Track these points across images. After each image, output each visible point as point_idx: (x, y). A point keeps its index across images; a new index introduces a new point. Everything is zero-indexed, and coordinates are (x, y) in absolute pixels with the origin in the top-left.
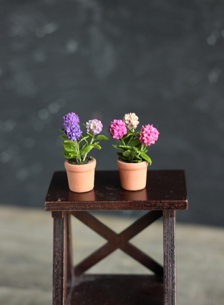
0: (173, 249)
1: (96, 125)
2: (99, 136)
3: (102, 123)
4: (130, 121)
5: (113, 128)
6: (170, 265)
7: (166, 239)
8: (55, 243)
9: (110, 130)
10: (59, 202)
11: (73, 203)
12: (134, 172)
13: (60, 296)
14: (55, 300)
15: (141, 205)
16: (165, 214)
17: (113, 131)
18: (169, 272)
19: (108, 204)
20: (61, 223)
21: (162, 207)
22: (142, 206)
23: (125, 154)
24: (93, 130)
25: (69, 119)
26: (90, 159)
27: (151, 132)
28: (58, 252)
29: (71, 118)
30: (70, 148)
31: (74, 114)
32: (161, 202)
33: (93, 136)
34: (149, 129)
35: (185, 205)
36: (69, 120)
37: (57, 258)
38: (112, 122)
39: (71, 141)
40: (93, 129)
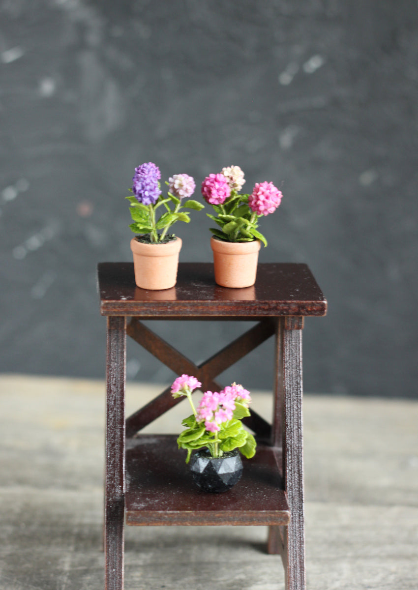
0: (298, 382)
1: (184, 183)
2: (189, 201)
4: (231, 179)
5: (211, 186)
6: (295, 407)
7: (288, 364)
8: (111, 371)
9: (205, 189)
10: (124, 302)
11: (146, 303)
12: (241, 256)
13: (118, 456)
14: (110, 463)
15: (254, 306)
16: (288, 324)
17: (210, 192)
18: (292, 418)
19: (202, 304)
20: (120, 340)
21: (286, 310)
22: (256, 309)
23: (226, 228)
24: (177, 191)
25: (143, 171)
26: (172, 238)
27: (270, 193)
28: (115, 385)
29: (147, 170)
30: (141, 217)
31: (153, 165)
32: (285, 303)
33: (180, 201)
34: (267, 189)
35: (322, 309)
36: (143, 174)
37: (113, 396)
38: (207, 178)
39: (142, 205)
40: (178, 189)
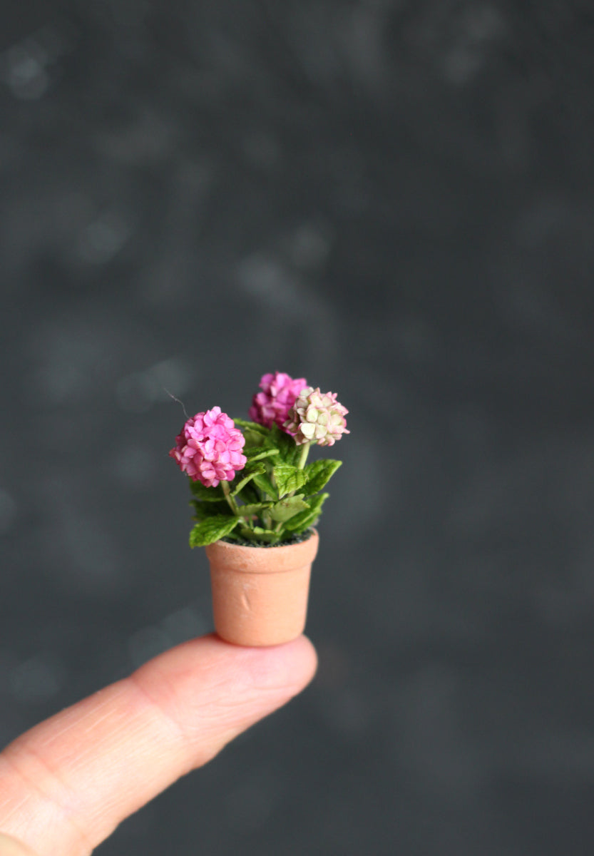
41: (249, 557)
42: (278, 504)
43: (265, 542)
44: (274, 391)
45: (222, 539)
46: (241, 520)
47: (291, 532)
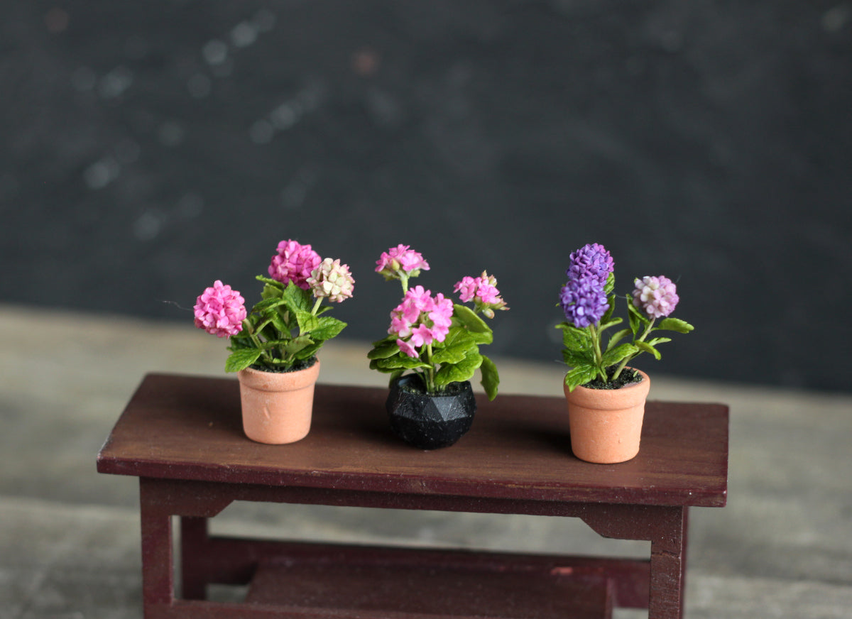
2: (668, 320)
3: (677, 293)
24: (645, 305)
25: (582, 260)
26: (634, 378)
31: (602, 248)
33: (650, 322)
36: (584, 265)
40: (646, 302)
41: (269, 380)
42: (291, 342)
43: (281, 369)
44: (287, 254)
45: (250, 367)
46: (263, 352)
47: (300, 361)
